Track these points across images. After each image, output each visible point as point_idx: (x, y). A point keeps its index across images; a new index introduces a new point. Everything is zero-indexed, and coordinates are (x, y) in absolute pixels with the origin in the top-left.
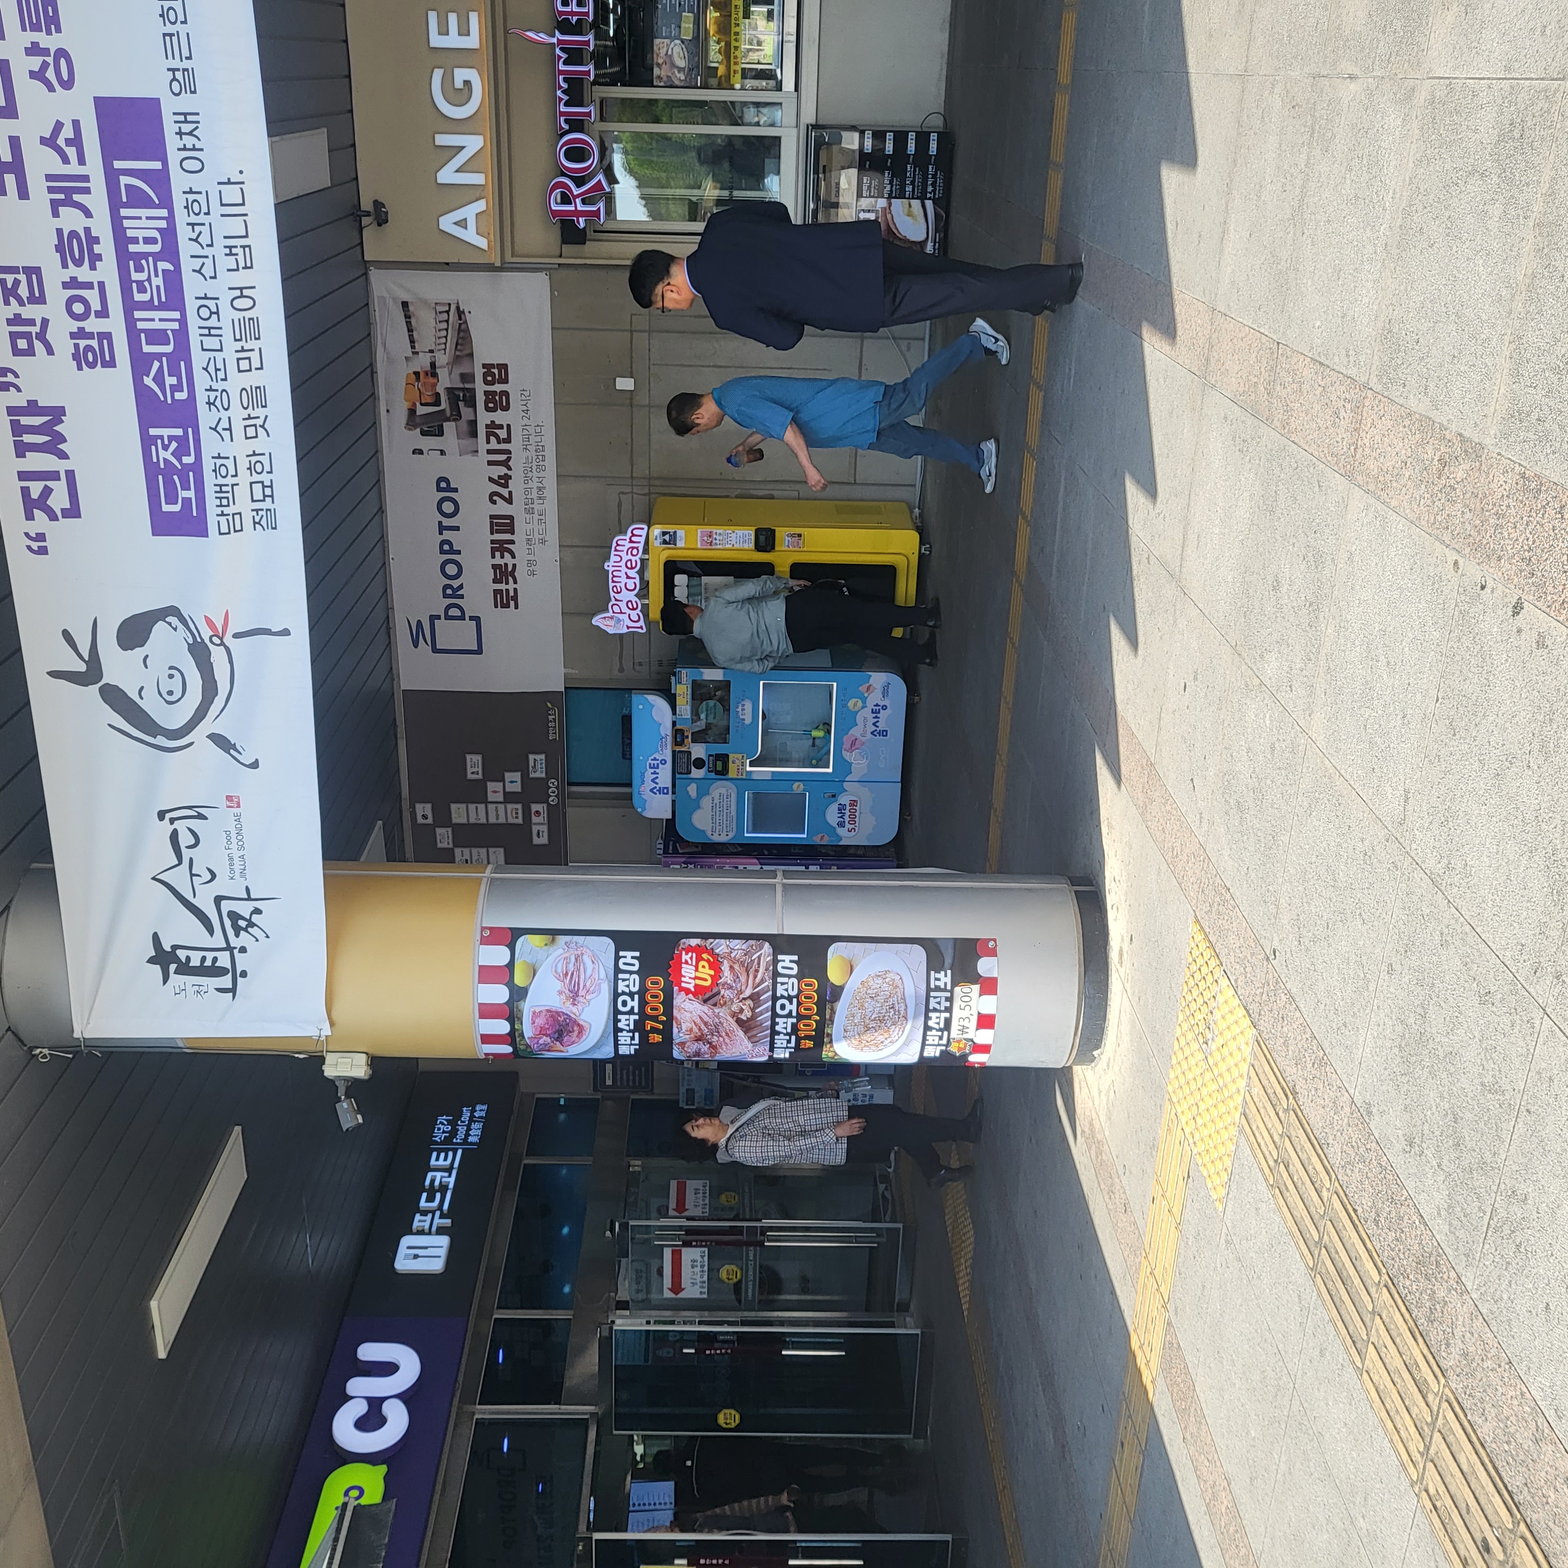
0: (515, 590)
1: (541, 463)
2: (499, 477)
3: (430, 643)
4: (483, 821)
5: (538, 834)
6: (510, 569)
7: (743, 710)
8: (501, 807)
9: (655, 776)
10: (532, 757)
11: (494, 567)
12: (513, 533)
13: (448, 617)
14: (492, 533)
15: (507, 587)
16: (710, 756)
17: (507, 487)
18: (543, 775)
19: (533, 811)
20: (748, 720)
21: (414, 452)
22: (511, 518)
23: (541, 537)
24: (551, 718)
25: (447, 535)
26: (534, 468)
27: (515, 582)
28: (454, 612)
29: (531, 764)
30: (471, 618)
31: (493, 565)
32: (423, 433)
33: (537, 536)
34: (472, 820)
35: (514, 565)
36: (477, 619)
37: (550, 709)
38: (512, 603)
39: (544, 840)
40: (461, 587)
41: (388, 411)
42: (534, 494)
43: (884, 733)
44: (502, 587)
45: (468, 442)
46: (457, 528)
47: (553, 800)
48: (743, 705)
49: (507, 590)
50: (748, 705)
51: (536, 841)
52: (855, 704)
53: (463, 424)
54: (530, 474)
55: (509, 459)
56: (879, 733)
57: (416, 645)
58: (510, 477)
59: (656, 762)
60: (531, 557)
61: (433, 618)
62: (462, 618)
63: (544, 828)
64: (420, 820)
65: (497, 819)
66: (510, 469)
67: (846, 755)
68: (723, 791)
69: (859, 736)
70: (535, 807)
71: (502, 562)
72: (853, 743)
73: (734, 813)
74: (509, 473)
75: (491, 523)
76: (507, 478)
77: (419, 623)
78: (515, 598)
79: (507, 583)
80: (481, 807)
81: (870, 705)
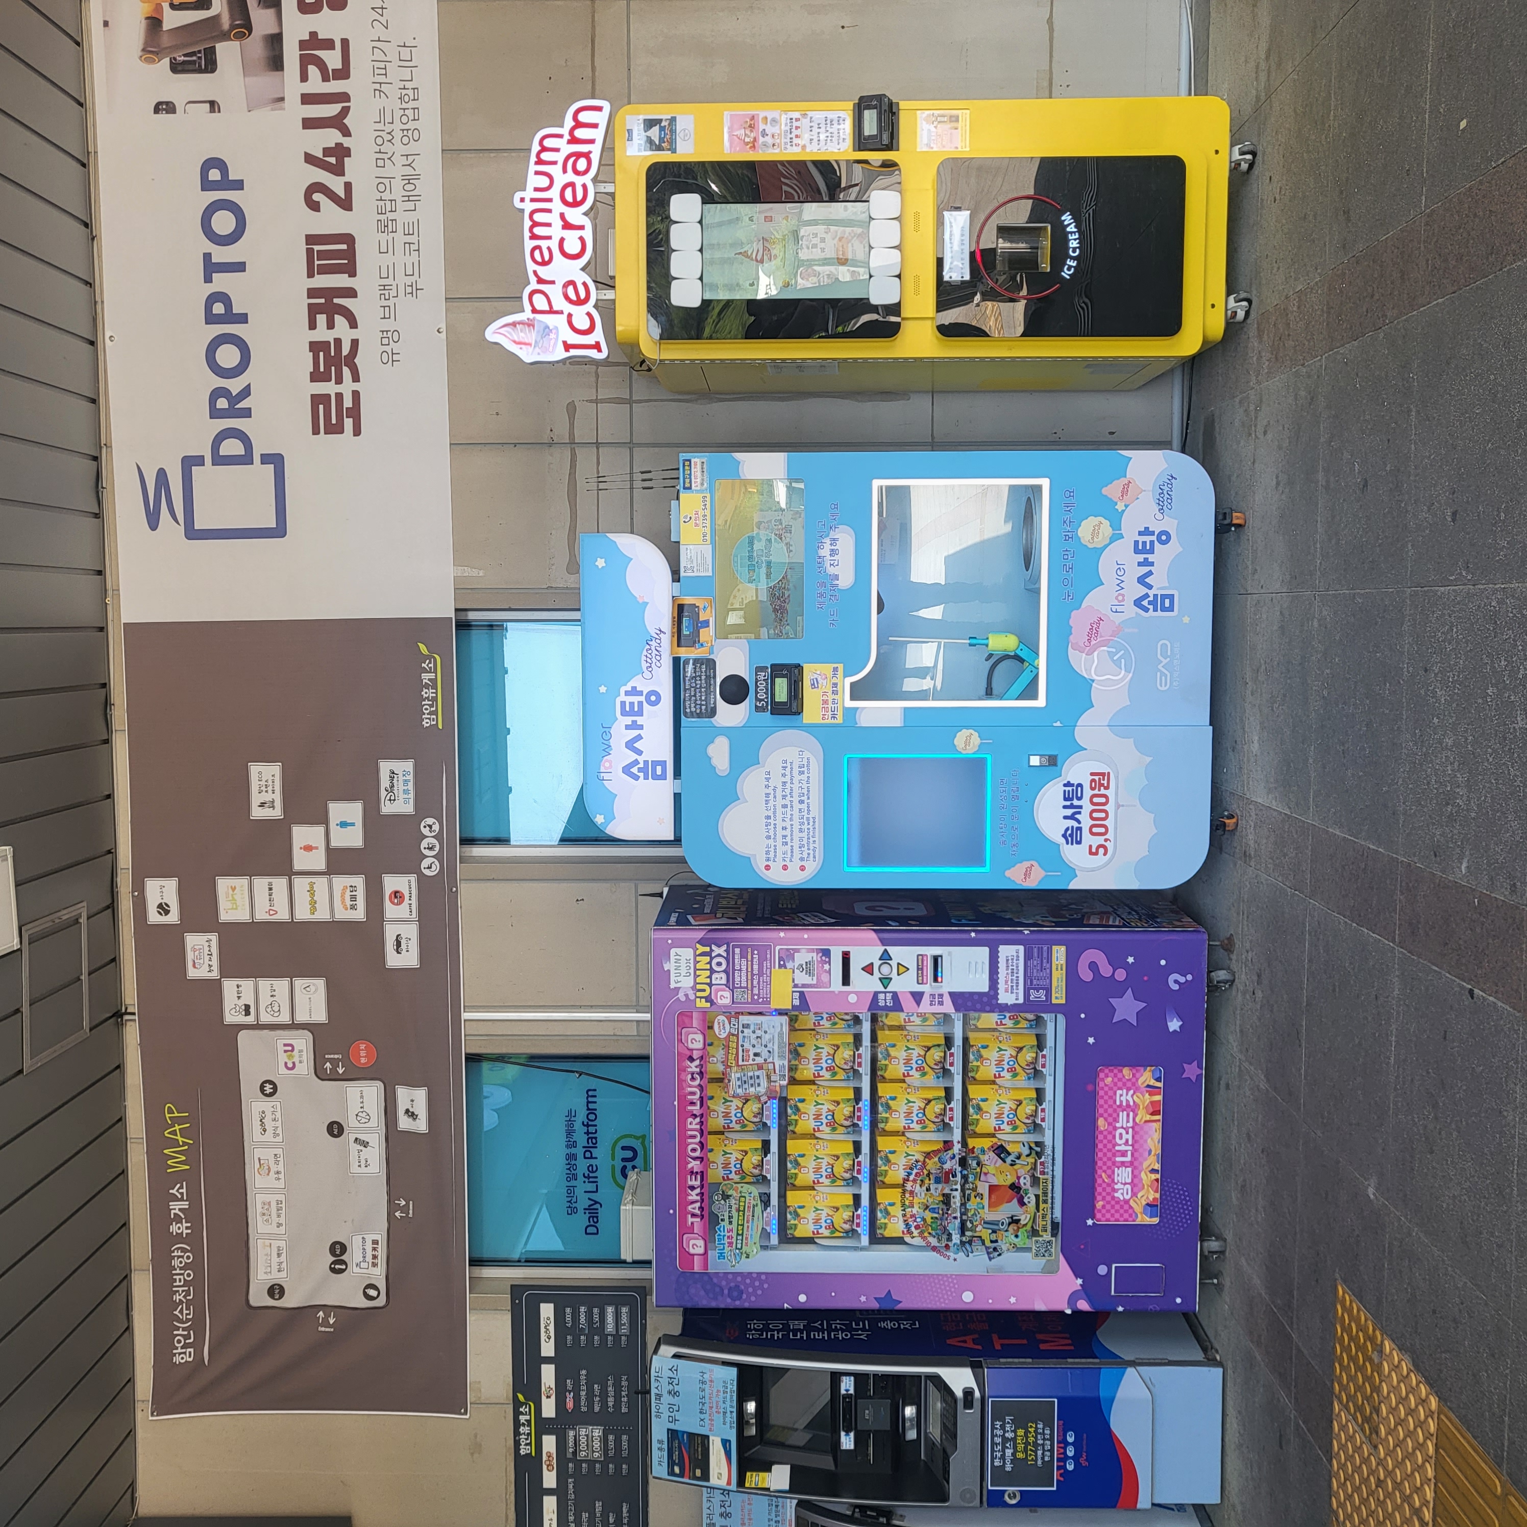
0: (356, 395)
1: (412, 125)
2: (327, 151)
3: (181, 520)
4: (283, 915)
5: (398, 944)
6: (346, 350)
7: (833, 552)
8: (321, 882)
9: (634, 733)
10: (385, 767)
11: (315, 347)
12: (353, 274)
13: (219, 460)
14: (310, 275)
15: (339, 389)
16: (759, 669)
17: (342, 174)
18: (409, 809)
19: (388, 891)
20: (846, 579)
21: (157, 110)
22: (349, 239)
23: (409, 280)
24: (426, 677)
25: (221, 282)
26: (398, 134)
27: (356, 378)
28: (232, 447)
29: (385, 782)
30: (266, 459)
31: (312, 344)
32: (176, 68)
33: (402, 280)
34: (261, 915)
35: (355, 343)
36: (276, 460)
37: (425, 658)
38: (348, 423)
39: (409, 958)
40: (246, 392)
41: (106, 24)
42: (398, 192)
43: (1164, 603)
44: (329, 388)
45: (265, 81)
46: (240, 267)
47: (430, 866)
48: (834, 541)
49: (339, 396)
50: (845, 540)
51: (393, 960)
52: (1095, 533)
53: (255, 44)
54: (387, 147)
55: (345, 111)
56: (1153, 603)
57: (153, 522)
58: (347, 152)
59: (635, 699)
60: (388, 325)
61: (190, 463)
62: (246, 459)
63: (411, 932)
64: (154, 917)
65: (313, 910)
66: (346, 133)
67: (1079, 661)
68: (791, 754)
69: (1105, 610)
70: (391, 883)
71: (328, 336)
72: (1094, 631)
73: (816, 810)
74: (346, 142)
75: (310, 252)
76: (341, 152)
77: (162, 475)
78: (355, 412)
79: (339, 381)
80: (280, 883)
81: (1130, 534)
